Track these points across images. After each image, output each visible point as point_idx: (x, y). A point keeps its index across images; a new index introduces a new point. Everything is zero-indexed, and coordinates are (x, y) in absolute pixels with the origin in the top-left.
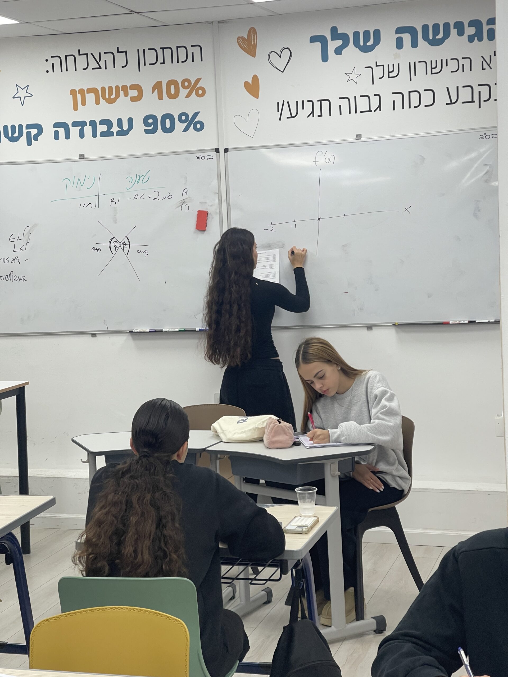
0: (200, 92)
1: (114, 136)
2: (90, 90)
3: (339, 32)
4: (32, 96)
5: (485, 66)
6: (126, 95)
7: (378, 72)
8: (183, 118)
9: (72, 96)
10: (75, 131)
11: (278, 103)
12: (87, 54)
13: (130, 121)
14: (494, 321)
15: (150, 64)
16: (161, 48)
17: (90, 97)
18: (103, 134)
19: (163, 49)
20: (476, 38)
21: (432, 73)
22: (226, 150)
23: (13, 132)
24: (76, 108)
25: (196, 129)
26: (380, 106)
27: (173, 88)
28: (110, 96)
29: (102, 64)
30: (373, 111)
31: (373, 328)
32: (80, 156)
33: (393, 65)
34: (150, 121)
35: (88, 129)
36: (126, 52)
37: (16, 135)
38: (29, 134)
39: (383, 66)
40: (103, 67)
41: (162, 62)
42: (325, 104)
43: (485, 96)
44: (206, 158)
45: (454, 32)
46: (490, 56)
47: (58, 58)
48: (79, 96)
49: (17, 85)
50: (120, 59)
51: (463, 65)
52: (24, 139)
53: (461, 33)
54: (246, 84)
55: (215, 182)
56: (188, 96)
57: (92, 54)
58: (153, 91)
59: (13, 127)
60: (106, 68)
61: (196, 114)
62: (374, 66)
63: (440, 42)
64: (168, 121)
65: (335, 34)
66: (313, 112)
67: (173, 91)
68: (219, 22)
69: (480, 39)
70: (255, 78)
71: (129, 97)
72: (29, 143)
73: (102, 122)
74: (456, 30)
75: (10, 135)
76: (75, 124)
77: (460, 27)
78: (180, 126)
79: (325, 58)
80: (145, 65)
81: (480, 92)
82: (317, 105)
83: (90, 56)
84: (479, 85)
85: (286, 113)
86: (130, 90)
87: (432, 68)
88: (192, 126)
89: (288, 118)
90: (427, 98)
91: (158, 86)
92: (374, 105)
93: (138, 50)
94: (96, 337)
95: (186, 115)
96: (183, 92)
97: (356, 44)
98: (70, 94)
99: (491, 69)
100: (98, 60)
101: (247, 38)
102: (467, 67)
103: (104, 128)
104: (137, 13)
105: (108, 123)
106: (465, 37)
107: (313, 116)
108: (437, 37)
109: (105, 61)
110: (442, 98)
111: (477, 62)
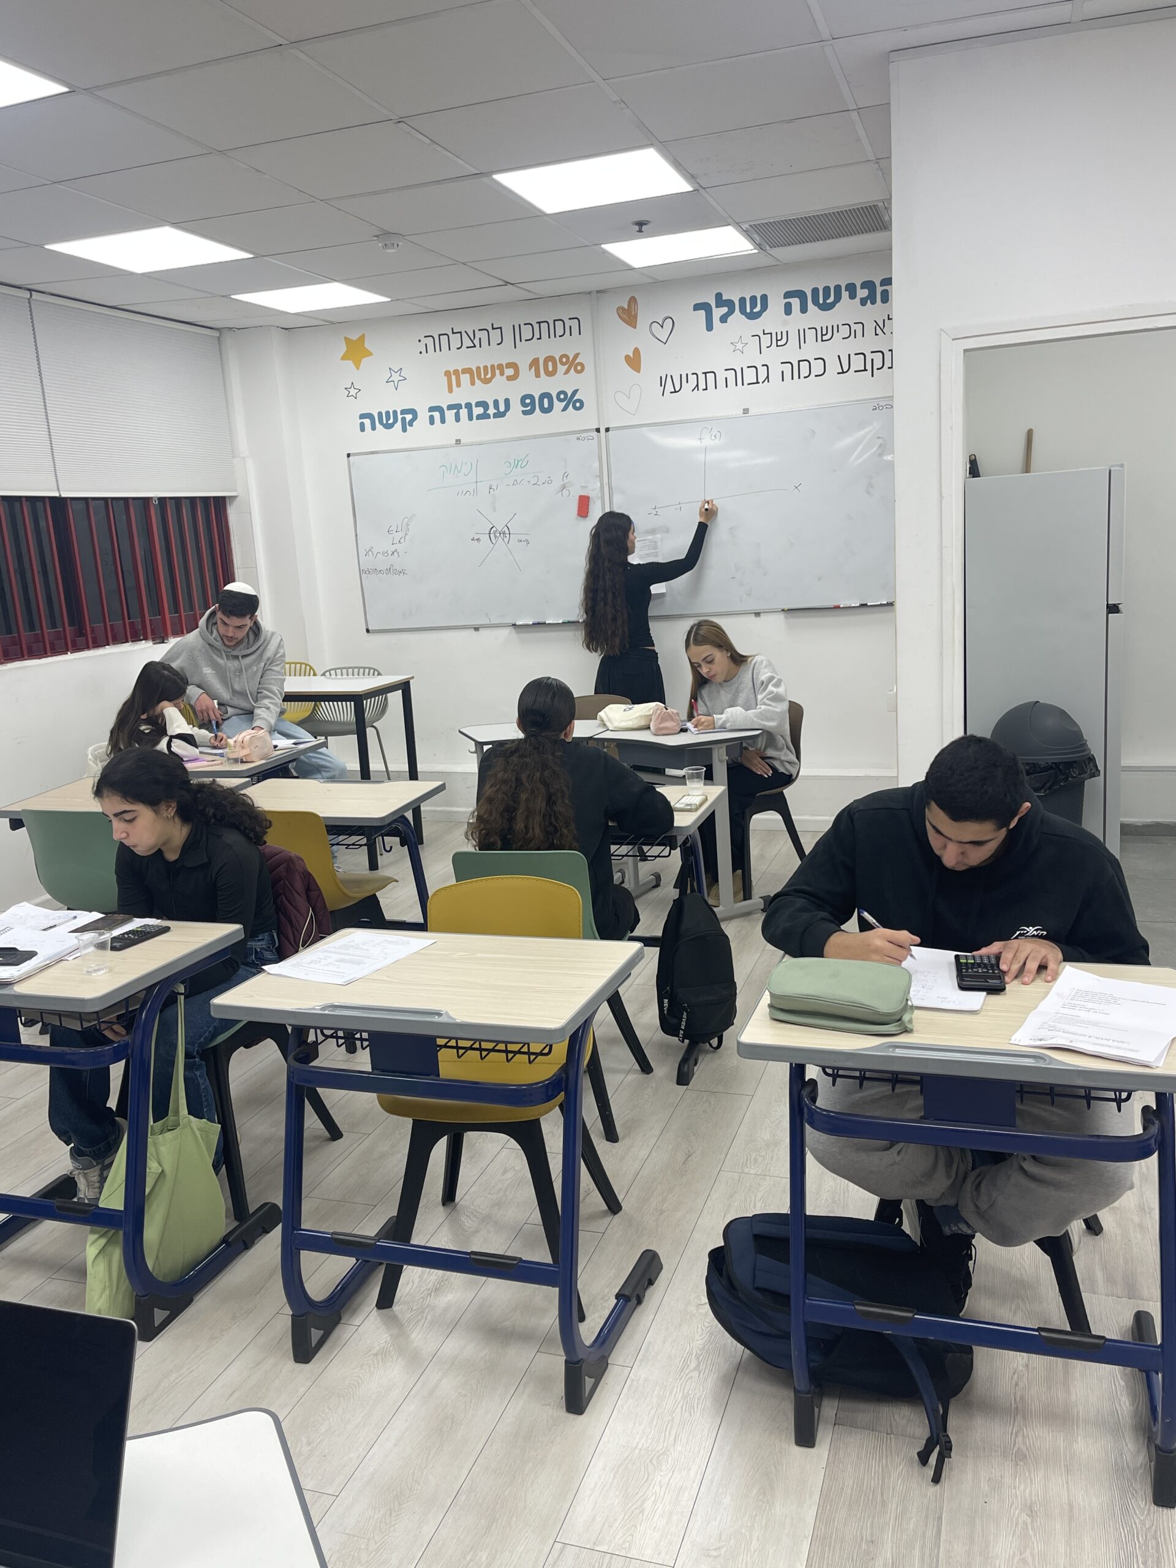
0: (579, 368)
1: (490, 418)
2: (465, 371)
3: (724, 298)
4: (406, 379)
5: (879, 331)
6: (502, 374)
7: (766, 340)
8: (562, 396)
9: (446, 377)
10: (450, 415)
11: (661, 377)
12: (461, 333)
13: (507, 402)
14: (886, 603)
15: (526, 340)
16: (537, 323)
17: (465, 378)
18: (479, 417)
19: (539, 323)
20: (869, 301)
21: (822, 341)
22: (607, 430)
23: (388, 418)
24: (450, 390)
25: (575, 408)
26: (768, 377)
27: (550, 364)
28: (485, 376)
29: (476, 342)
30: (761, 382)
31: (761, 614)
32: (457, 441)
33: (782, 332)
34: (528, 401)
35: (464, 412)
36: (501, 328)
37: (391, 421)
38: (404, 419)
39: (771, 334)
40: (477, 344)
41: (539, 337)
42: (710, 376)
43: (878, 364)
44: (586, 439)
45: (845, 295)
46: (884, 320)
47: (431, 338)
48: (454, 378)
49: (390, 369)
50: (495, 335)
51: (855, 331)
52: (399, 424)
53: (853, 296)
54: (627, 358)
55: (597, 464)
56: (567, 372)
57: (466, 332)
58: (530, 370)
59: (388, 413)
60: (480, 347)
61: (575, 392)
62: (761, 335)
63: (830, 307)
64: (546, 401)
65: (720, 301)
66: (697, 385)
67: (550, 369)
68: (598, 292)
69: (873, 302)
70: (637, 351)
71: (505, 376)
72: (404, 430)
73: (478, 404)
74: (848, 292)
76: (450, 407)
77: (851, 289)
78: (558, 406)
79: (710, 327)
80: (521, 341)
81: (872, 360)
82: (702, 377)
83: (464, 334)
84: (872, 352)
85: (669, 387)
86: (506, 368)
87: (822, 335)
88: (571, 405)
89: (671, 393)
90: (817, 367)
91: (535, 363)
92: (762, 376)
93: (514, 326)
94: (478, 630)
95: (565, 393)
96: (562, 369)
97: (743, 311)
98: (445, 375)
99: (885, 334)
100: (472, 338)
101: (626, 308)
102: (859, 333)
103: (480, 410)
104: (512, 284)
105: (483, 404)
106: (857, 300)
107: (698, 390)
108: (828, 301)
109: (480, 339)
110: (833, 367)
111: (870, 327)
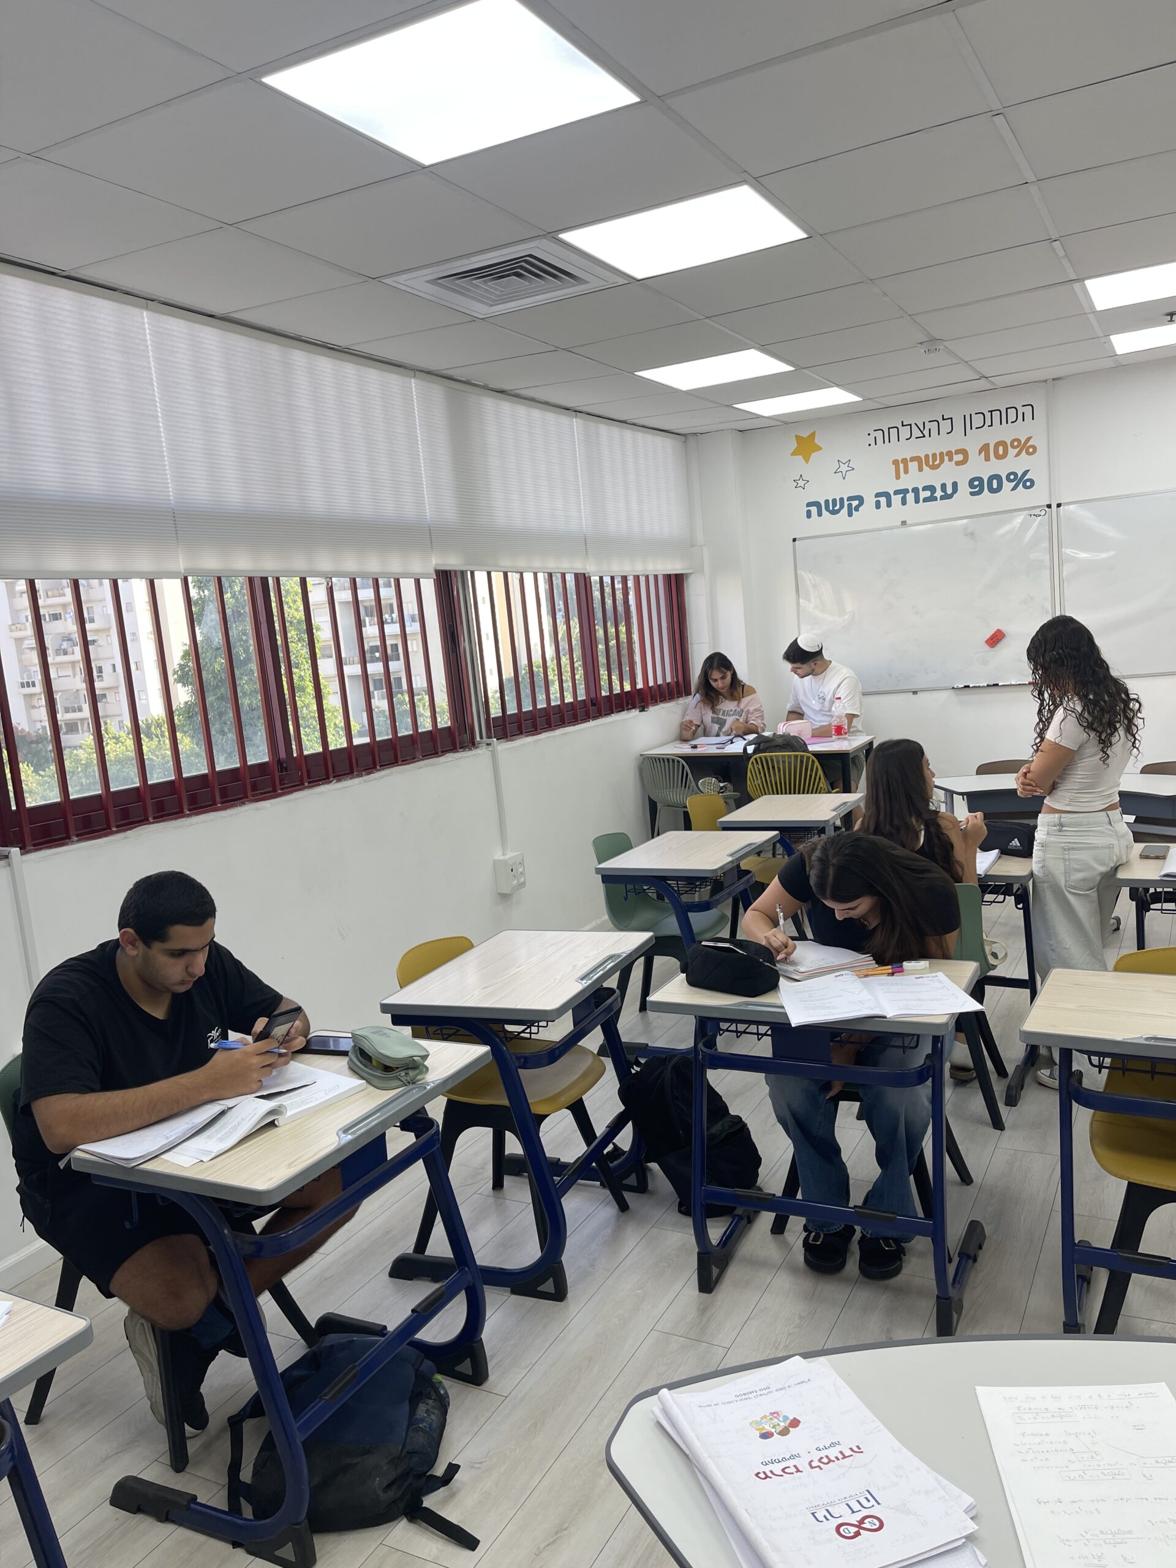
0: (1031, 450)
1: (937, 501)
4: (854, 469)
6: (951, 460)
8: (1012, 477)
9: (894, 465)
13: (955, 485)
15: (977, 428)
16: (989, 411)
17: (913, 466)
18: (926, 500)
23: (834, 504)
24: (898, 477)
25: (1025, 487)
27: (1001, 448)
28: (933, 462)
32: (902, 522)
34: (976, 483)
35: (910, 497)
36: (951, 419)
37: (837, 507)
38: (850, 506)
40: (927, 434)
41: (990, 424)
44: (1037, 515)
47: (881, 431)
48: (901, 466)
49: (838, 460)
50: (945, 426)
52: (845, 510)
56: (1018, 455)
57: (916, 424)
58: (980, 454)
59: (834, 501)
60: (930, 436)
61: (1026, 472)
64: (995, 482)
67: (1001, 452)
68: (1054, 379)
71: (954, 462)
72: (850, 514)
73: (925, 489)
75: (831, 509)
76: (896, 493)
80: (971, 429)
83: (914, 426)
86: (955, 454)
88: (1021, 484)
91: (985, 448)
93: (965, 416)
94: (918, 694)
95: (1015, 474)
96: (1012, 452)
100: (922, 430)
103: (928, 494)
104: (986, 377)
105: (932, 489)
109: (930, 430)
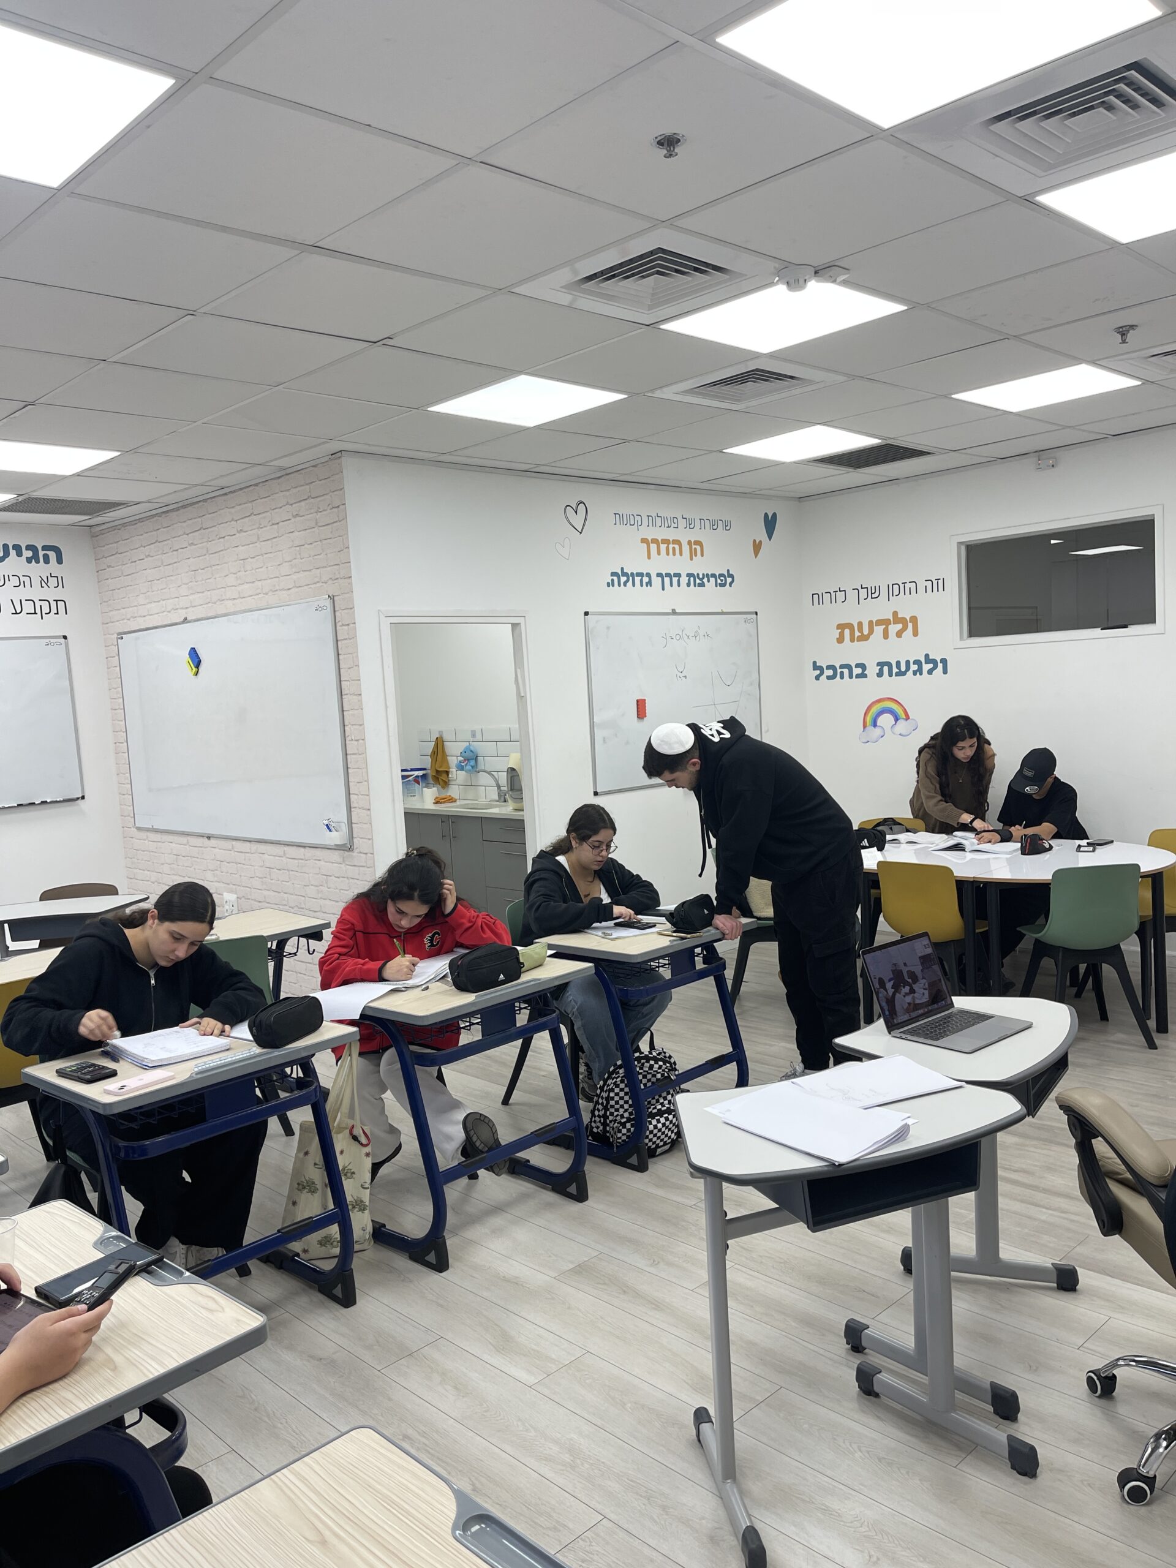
5: (43, 584)
20: (33, 560)
43: (46, 609)
46: (47, 577)
51: (24, 582)
53: (19, 554)
69: (38, 562)
74: (15, 551)
77: (18, 548)
81: (40, 606)
84: (40, 600)
99: (48, 587)
102: (27, 584)
106: (24, 558)
110: (7, 608)
111: (36, 582)
